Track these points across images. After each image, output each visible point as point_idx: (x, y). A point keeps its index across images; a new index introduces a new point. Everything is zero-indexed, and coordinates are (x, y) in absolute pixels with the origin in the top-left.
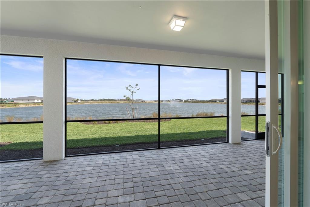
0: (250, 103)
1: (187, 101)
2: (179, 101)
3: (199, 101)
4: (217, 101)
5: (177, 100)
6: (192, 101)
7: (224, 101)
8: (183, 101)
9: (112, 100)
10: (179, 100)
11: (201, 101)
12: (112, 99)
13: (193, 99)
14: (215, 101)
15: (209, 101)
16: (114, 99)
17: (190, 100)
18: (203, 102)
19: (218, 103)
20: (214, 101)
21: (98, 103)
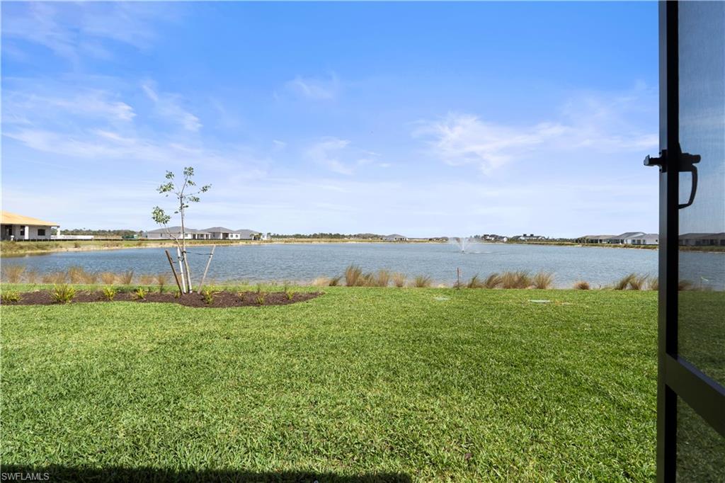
0: (711, 247)
1: (515, 240)
2: (493, 239)
3: (547, 240)
4: (601, 241)
5: (488, 238)
6: (528, 240)
7: (622, 242)
8: (505, 240)
9: (337, 236)
10: (492, 236)
11: (554, 240)
12: (336, 233)
13: (532, 235)
14: (596, 241)
15: (578, 241)
16: (342, 234)
17: (523, 238)
18: (562, 242)
19: (603, 246)
20: (594, 242)
21: (302, 242)
